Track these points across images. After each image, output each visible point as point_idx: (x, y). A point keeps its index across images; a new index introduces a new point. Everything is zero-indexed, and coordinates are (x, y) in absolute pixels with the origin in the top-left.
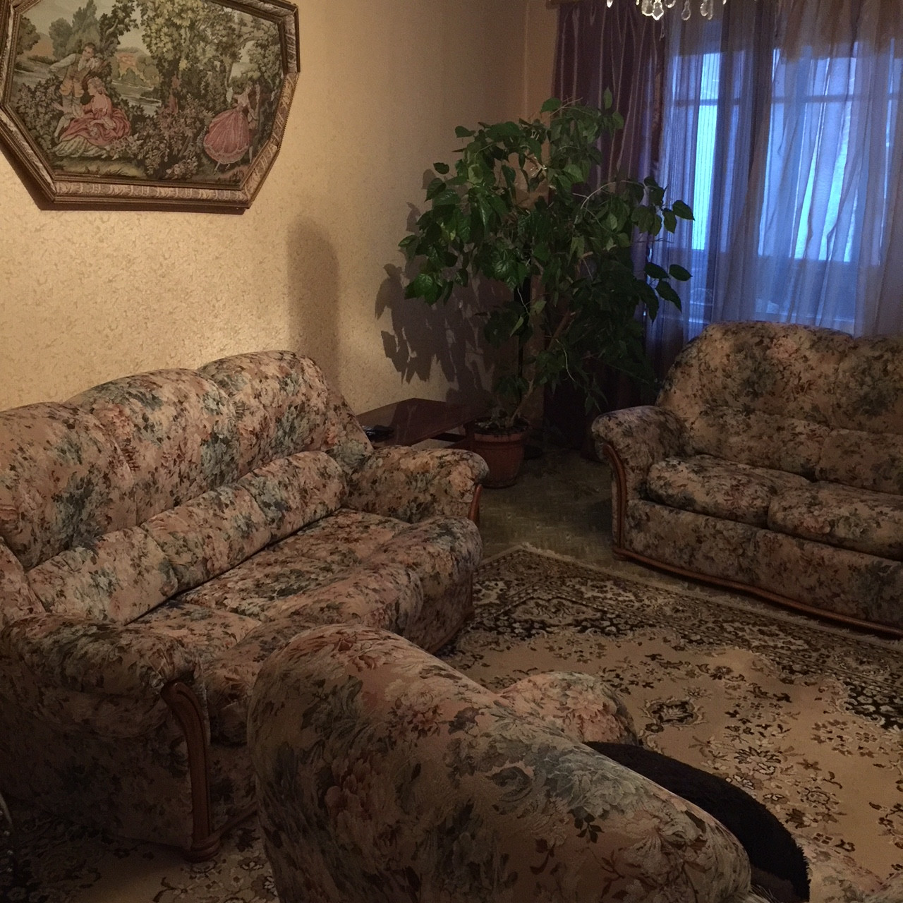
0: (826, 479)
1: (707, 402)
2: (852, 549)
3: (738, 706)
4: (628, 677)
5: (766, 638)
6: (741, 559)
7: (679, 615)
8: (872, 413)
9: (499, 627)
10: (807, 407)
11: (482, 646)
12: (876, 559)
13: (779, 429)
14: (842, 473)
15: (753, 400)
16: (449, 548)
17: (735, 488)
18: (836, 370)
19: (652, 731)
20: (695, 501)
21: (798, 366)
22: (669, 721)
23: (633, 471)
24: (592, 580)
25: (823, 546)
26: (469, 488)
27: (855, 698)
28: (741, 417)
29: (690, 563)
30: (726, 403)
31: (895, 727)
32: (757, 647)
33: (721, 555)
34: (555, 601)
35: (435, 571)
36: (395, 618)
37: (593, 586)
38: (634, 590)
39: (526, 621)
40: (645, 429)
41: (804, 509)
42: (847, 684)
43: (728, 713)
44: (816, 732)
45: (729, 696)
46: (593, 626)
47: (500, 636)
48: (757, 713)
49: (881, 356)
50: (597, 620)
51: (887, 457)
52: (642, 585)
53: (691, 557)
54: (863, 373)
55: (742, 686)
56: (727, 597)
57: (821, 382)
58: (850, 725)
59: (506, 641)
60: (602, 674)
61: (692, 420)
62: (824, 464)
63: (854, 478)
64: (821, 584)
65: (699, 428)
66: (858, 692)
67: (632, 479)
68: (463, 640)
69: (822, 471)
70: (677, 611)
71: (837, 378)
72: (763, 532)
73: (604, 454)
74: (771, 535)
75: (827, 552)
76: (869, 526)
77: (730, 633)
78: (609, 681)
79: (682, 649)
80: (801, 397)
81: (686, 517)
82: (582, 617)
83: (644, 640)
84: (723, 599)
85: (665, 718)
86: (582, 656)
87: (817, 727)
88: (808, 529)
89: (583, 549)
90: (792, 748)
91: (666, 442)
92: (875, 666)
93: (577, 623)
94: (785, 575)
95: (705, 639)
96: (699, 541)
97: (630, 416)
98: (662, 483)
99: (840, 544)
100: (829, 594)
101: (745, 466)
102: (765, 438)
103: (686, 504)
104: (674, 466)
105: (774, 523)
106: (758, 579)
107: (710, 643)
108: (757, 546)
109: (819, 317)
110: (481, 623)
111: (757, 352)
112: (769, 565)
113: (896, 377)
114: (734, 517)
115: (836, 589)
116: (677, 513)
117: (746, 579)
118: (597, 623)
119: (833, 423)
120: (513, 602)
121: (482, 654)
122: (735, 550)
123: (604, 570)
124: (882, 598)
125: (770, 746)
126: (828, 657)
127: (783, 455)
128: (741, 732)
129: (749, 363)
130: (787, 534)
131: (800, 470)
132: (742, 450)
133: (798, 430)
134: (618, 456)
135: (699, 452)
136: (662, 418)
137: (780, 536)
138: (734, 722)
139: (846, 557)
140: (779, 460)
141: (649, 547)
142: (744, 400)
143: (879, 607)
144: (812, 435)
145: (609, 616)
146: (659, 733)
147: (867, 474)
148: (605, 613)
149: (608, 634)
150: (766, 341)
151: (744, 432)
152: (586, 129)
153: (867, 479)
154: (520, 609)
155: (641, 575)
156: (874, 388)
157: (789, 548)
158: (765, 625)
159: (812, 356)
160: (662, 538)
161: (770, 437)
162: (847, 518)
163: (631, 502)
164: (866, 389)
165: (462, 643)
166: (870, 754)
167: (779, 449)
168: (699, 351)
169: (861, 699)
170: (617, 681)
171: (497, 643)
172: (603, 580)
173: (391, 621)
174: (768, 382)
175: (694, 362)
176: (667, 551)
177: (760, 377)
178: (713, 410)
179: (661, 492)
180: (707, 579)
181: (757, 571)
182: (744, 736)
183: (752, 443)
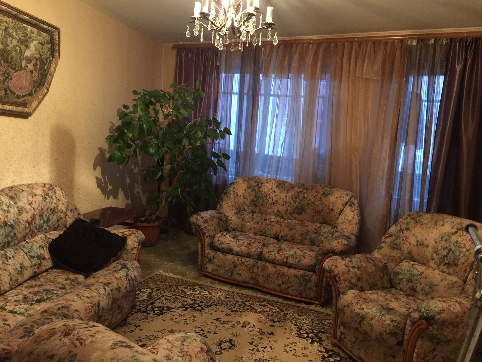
0: (283, 240)
1: (237, 208)
2: (295, 268)
3: (253, 339)
4: (206, 330)
5: (263, 307)
6: (252, 274)
7: (227, 300)
8: (300, 213)
9: (148, 310)
10: (276, 211)
11: (139, 320)
12: (304, 272)
13: (265, 220)
14: (289, 237)
15: (255, 208)
16: (125, 275)
17: (249, 244)
18: (286, 196)
19: (218, 354)
20: (233, 250)
21: (272, 195)
22: (224, 349)
23: (208, 238)
24: (190, 286)
25: (283, 267)
26: (135, 246)
27: (299, 331)
28: (250, 215)
29: (231, 276)
30: (245, 209)
31: (315, 343)
32: (259, 312)
33: (244, 272)
34: (174, 297)
35: (118, 286)
36: (97, 310)
37: (190, 289)
38: (208, 289)
39: (160, 307)
40: (213, 220)
41: (276, 252)
42: (295, 325)
43: (249, 343)
44: (285, 348)
45: (249, 335)
46: (190, 307)
47: (148, 315)
48: (261, 342)
49: (302, 191)
50: (192, 304)
51: (305, 231)
52: (211, 287)
53: (231, 274)
54: (296, 197)
55: (255, 330)
56: (246, 290)
57: (280, 201)
58: (298, 344)
59: (151, 317)
60: (195, 329)
61: (231, 216)
62: (282, 234)
63: (294, 239)
64: (283, 283)
65: (234, 220)
66: (300, 328)
67: (207, 241)
69: (282, 236)
70: (226, 298)
71: (286, 199)
72: (260, 262)
73: (195, 230)
74: (263, 263)
75: (285, 269)
76: (301, 258)
77: (248, 306)
78: (198, 332)
79: (229, 315)
80: (273, 207)
81: (230, 257)
82: (186, 303)
83: (213, 312)
84: (245, 292)
85: (223, 348)
86: (186, 322)
87: (286, 346)
88: (278, 260)
89: (186, 272)
90: (276, 357)
91: (221, 226)
92: (305, 317)
93: (184, 306)
94: (269, 280)
95: (238, 310)
96: (235, 267)
97: (207, 214)
98: (220, 242)
99: (290, 266)
100: (287, 287)
101: (252, 235)
102: (260, 223)
103: (229, 251)
104: (224, 235)
105: (265, 258)
106: (259, 282)
107: (241, 311)
108: (258, 268)
109: (278, 176)
110: (139, 309)
111: (256, 189)
112: (263, 276)
113: (308, 199)
114: (249, 256)
115: (289, 285)
116: (226, 255)
117: (254, 282)
118: (192, 306)
119: (285, 217)
120: (154, 298)
121: (139, 324)
122: (249, 270)
123: (194, 281)
124: (306, 288)
125: (267, 356)
126: (287, 314)
127: (267, 230)
128: (255, 351)
129: (253, 193)
130: (270, 263)
131: (273, 236)
132: (251, 228)
133: (272, 220)
134: (201, 231)
135: (234, 230)
136: (219, 215)
137: (267, 264)
138: (252, 347)
139: (293, 271)
140: (265, 232)
141: (214, 270)
142: (251, 208)
143: (305, 291)
144: (278, 222)
145: (197, 302)
146: (221, 355)
147: (298, 237)
148: (196, 301)
149: (197, 311)
150: (260, 184)
151: (252, 221)
153: (298, 240)
154: (158, 301)
155: (211, 283)
156: (300, 204)
157: (271, 268)
158: (262, 302)
159: (277, 191)
160: (220, 266)
161: (262, 223)
162: (293, 255)
163: (206, 251)
164: (297, 204)
165: (130, 320)
166: (307, 356)
167: (265, 228)
168: (234, 188)
169: (301, 331)
170: (201, 332)
171: (147, 319)
172: (194, 286)
173: (95, 312)
174: (261, 201)
175: (232, 192)
176: (222, 272)
177: (258, 199)
178: (239, 212)
179: (220, 246)
180: (238, 283)
181: (258, 279)
182: (257, 353)
183: (255, 226)
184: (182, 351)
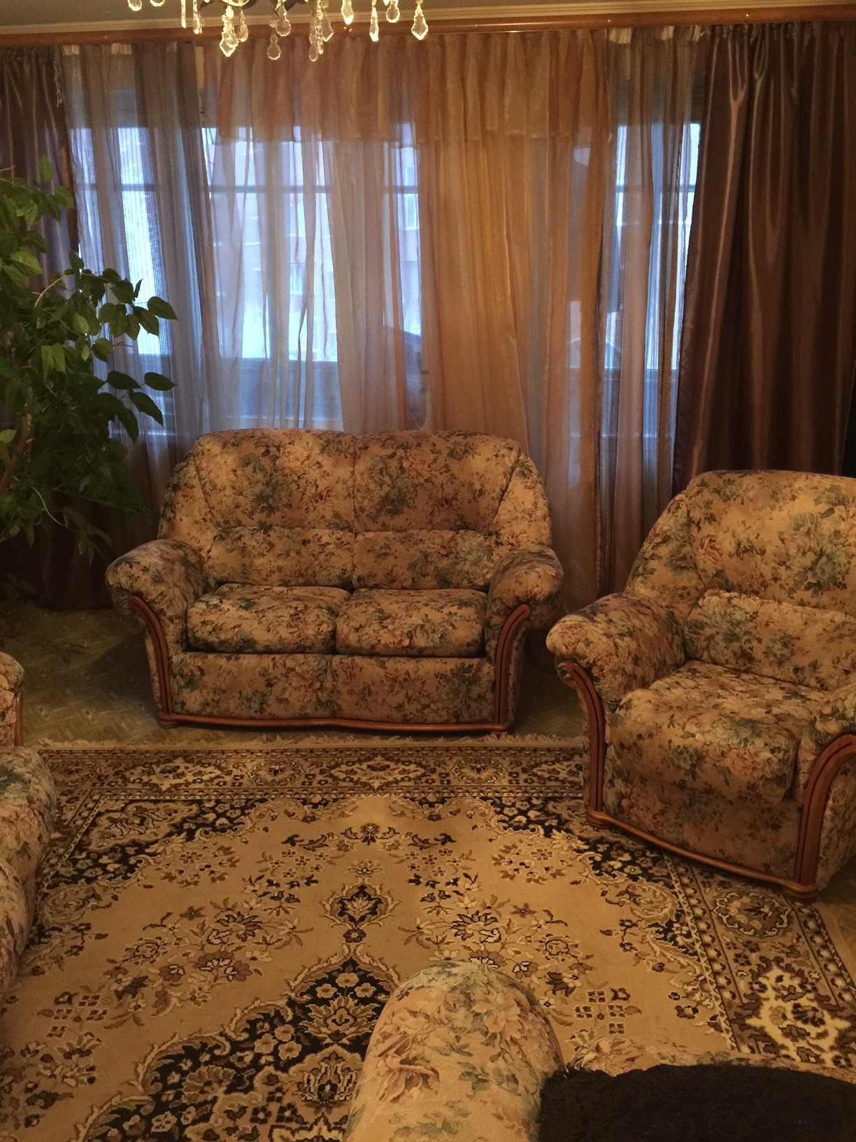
0: (366, 586)
1: (218, 524)
2: (433, 656)
3: (413, 867)
4: (279, 877)
5: (381, 773)
6: (319, 693)
7: (280, 777)
8: (395, 512)
9: (84, 871)
10: (329, 516)
11: (77, 909)
12: (460, 661)
13: (305, 542)
14: (380, 577)
15: (269, 516)
16: (25, 802)
17: (295, 616)
18: (353, 473)
19: (354, 940)
20: (256, 642)
21: (314, 474)
22: (362, 919)
23: (172, 622)
24: (158, 764)
25: (402, 660)
26: (10, 703)
27: (501, 812)
28: (260, 536)
29: (262, 711)
30: (239, 523)
31: (554, 831)
32: (380, 788)
33: (297, 694)
34: (131, 808)
35: (22, 843)
36: (12, 944)
37: (163, 772)
38: (213, 761)
39: (113, 850)
40: (172, 570)
41: (376, 626)
42: (485, 799)
43: (411, 881)
44: (498, 868)
45: (397, 860)
46: (198, 826)
47: (94, 885)
48: (436, 869)
49: (395, 454)
50: (197, 816)
51: (419, 555)
52: (217, 752)
53: (262, 704)
54: (381, 472)
55: (401, 841)
56: (313, 738)
57: (339, 487)
58: (520, 846)
59: (105, 889)
60: (252, 888)
61: (207, 548)
62: (359, 571)
63: (393, 581)
64: (409, 699)
65: (218, 556)
66: (499, 806)
67: (172, 632)
68: (46, 910)
69: (359, 579)
70: (276, 772)
71: (354, 481)
72: (336, 659)
73: (130, 608)
74: (347, 660)
75: (408, 666)
76: (446, 630)
77: (344, 780)
78: (265, 894)
79: (313, 819)
80: (320, 506)
81: (249, 661)
82: (178, 818)
83: (266, 822)
84: (309, 742)
85: (357, 918)
86: (212, 872)
87: (498, 863)
88: (386, 646)
89: (117, 725)
90: (495, 898)
91: (192, 579)
92: (490, 771)
93: (178, 829)
94: (369, 699)
95: (326, 796)
96: (269, 685)
97: (150, 555)
98: (209, 628)
99: (418, 654)
100: (419, 707)
101: (280, 589)
102: (293, 554)
103: (246, 646)
104: (216, 606)
105: (348, 646)
106: (340, 709)
107: (335, 800)
108: (335, 674)
109: (302, 418)
110: (57, 875)
111: (266, 462)
112: (350, 692)
113: (414, 473)
114: (302, 649)
115: (425, 701)
116: (237, 659)
117: (327, 713)
118: (200, 821)
119: (357, 527)
120: (78, 828)
121: (85, 920)
122: (311, 684)
123: (160, 746)
124: (470, 698)
125: (474, 904)
126: (448, 775)
127: (317, 568)
128: (438, 899)
129: (259, 476)
130: (363, 655)
131: (337, 582)
132: (272, 572)
133: (324, 540)
134: (152, 609)
135: (220, 583)
136: (181, 552)
137: (358, 659)
138: (424, 891)
139: (429, 667)
140: (314, 575)
141: (208, 705)
142: (258, 516)
143: (469, 707)
144: (340, 544)
145: (207, 805)
146: (364, 940)
147: (405, 574)
148: (200, 802)
149: (223, 831)
150: (273, 450)
151: (268, 551)
152: (20, 207)
153: (406, 580)
154: (95, 834)
155: (208, 740)
156: (393, 487)
157: (370, 669)
158: (370, 759)
159: (327, 462)
160: (224, 691)
161: (298, 553)
162: (422, 627)
163: (175, 659)
164: (386, 488)
165: (48, 916)
166: (559, 873)
167: (311, 564)
168: (198, 470)
169: (506, 811)
170: (274, 891)
171: (95, 896)
172: (169, 761)
173: (9, 953)
174: (283, 494)
175: (195, 482)
176: (232, 705)
177: (274, 489)
178: (228, 533)
179: (212, 639)
180: (284, 723)
181: (339, 702)
182: (444, 903)
183: (280, 563)
184: (490, 1038)
